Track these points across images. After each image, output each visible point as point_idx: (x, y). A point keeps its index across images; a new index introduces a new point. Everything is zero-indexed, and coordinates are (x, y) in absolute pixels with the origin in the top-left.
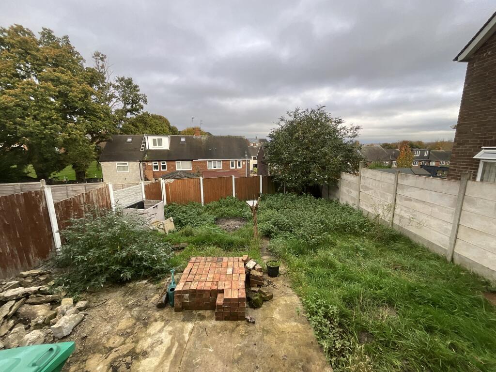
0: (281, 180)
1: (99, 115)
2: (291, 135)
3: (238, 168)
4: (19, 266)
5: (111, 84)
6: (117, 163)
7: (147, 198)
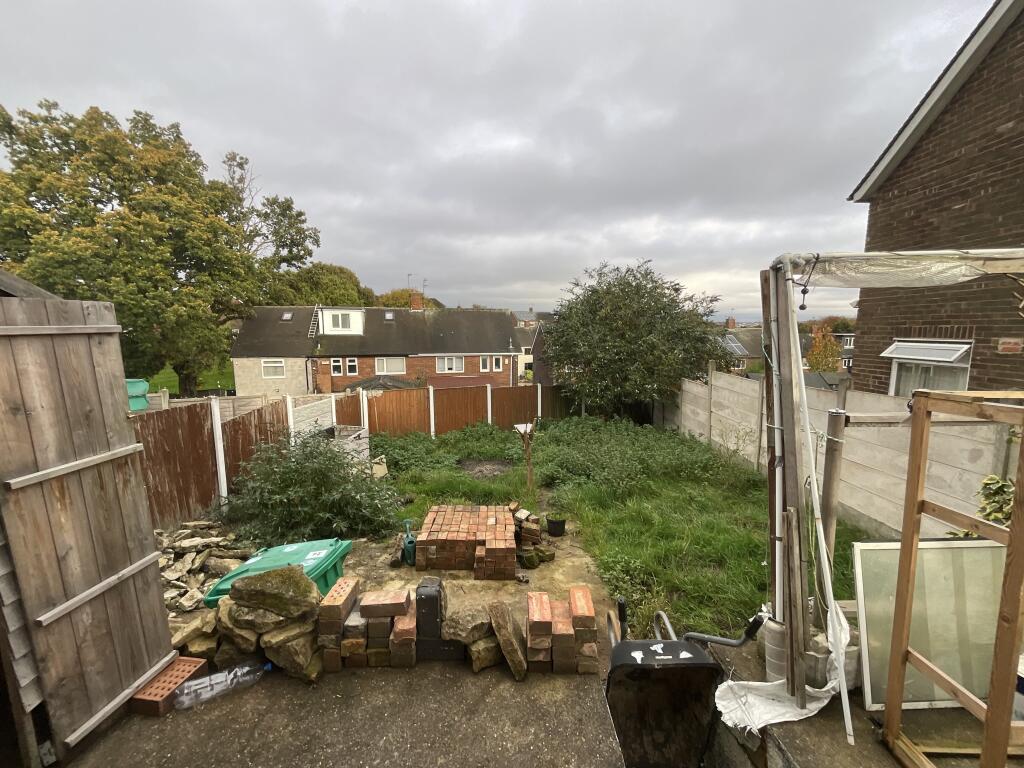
0: (576, 392)
1: (236, 269)
2: (594, 312)
3: (495, 370)
4: (178, 516)
5: (252, 210)
6: (263, 360)
7: (339, 422)
